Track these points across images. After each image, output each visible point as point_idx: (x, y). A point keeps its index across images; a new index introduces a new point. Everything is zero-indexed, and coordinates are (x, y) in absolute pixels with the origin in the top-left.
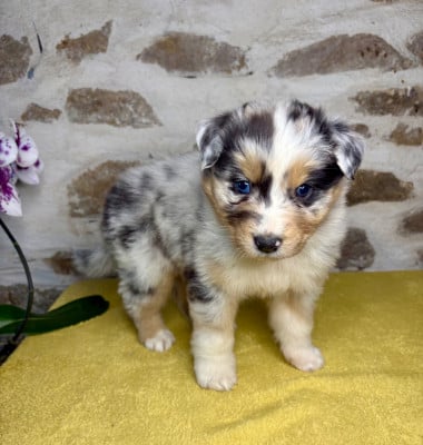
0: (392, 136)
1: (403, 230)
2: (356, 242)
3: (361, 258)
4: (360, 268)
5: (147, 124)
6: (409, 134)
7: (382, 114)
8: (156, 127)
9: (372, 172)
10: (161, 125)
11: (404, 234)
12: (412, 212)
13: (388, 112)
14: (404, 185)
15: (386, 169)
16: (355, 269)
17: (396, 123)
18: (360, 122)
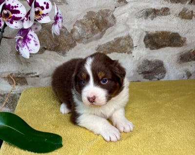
0: (179, 14)
1: (179, 61)
2: (158, 67)
3: (160, 74)
4: (158, 79)
5: (60, 3)
6: (187, 14)
7: (177, 3)
8: (64, 5)
9: (169, 32)
10: (67, 4)
11: (180, 63)
12: (184, 52)
13: (179, 2)
14: (182, 39)
15: (175, 31)
16: (156, 79)
17: (182, 8)
18: (166, 6)
